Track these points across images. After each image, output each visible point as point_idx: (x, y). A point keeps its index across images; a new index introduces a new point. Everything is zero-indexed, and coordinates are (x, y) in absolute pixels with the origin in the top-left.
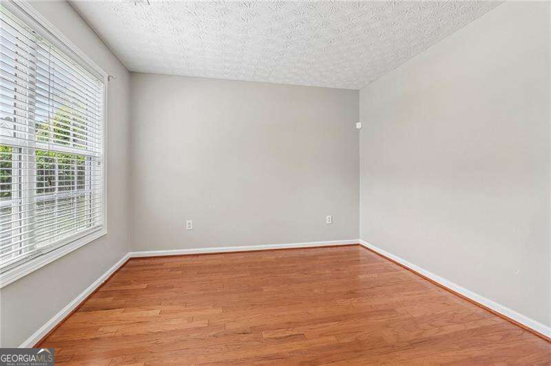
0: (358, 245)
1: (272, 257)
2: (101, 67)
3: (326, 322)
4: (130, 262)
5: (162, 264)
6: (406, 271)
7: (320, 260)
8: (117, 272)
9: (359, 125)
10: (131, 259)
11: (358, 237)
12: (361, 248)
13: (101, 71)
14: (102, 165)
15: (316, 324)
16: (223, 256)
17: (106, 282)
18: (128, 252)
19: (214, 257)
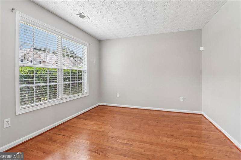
0: (201, 114)
1: (148, 113)
2: (86, 41)
3: (146, 143)
4: (100, 106)
5: (107, 109)
6: (220, 133)
7: (171, 118)
8: (93, 109)
9: (201, 49)
10: (100, 105)
11: (202, 111)
12: (202, 117)
13: (86, 43)
14: (86, 73)
15: (141, 143)
16: (129, 109)
17: (88, 111)
18: (99, 103)
19: (127, 109)
